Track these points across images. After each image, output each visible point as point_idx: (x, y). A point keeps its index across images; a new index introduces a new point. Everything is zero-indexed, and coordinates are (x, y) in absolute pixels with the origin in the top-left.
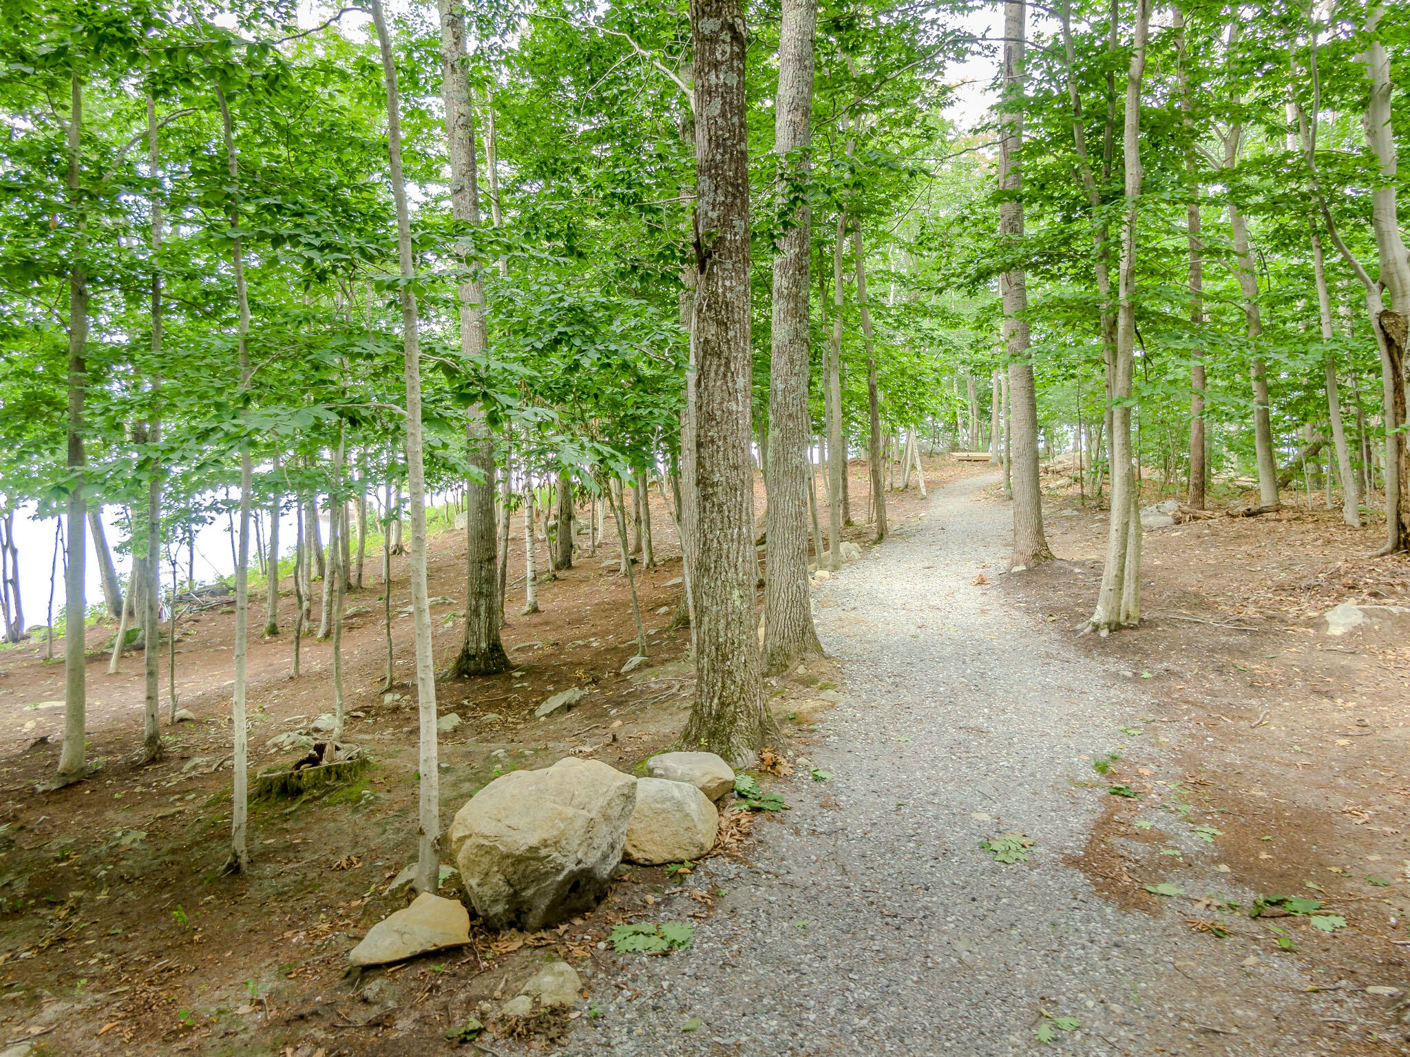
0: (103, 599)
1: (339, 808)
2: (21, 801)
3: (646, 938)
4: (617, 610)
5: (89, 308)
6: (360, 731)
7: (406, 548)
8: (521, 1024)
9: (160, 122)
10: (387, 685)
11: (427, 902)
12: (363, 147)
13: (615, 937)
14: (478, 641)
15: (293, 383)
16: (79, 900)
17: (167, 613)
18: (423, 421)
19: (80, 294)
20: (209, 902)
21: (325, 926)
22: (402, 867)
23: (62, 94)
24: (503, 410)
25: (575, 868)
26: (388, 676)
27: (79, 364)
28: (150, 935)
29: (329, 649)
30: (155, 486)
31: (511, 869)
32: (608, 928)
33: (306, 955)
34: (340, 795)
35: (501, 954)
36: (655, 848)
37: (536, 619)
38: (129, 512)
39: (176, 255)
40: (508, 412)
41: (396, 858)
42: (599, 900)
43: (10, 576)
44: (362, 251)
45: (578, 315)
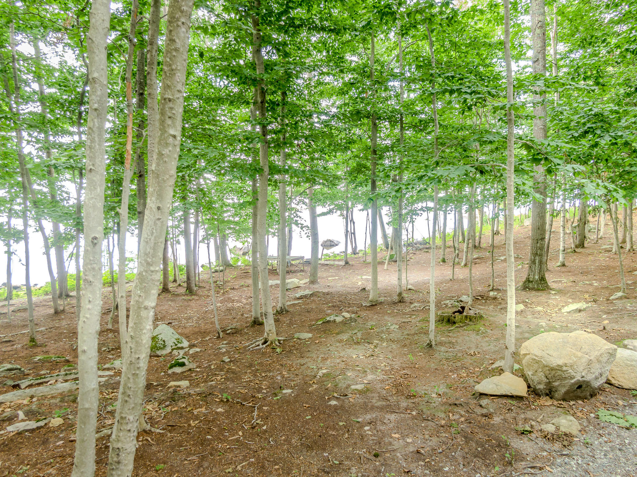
0: (382, 242)
1: (470, 332)
2: (358, 307)
3: (617, 419)
4: (609, 269)
5: (377, 130)
6: (479, 304)
7: (501, 232)
8: (550, 435)
9: (403, 49)
10: (491, 288)
11: (507, 376)
12: (490, 45)
13: (600, 413)
14: (534, 275)
15: (455, 158)
16: (377, 344)
17: (404, 249)
18: (515, 171)
19: (375, 124)
20: (421, 355)
21: (465, 375)
22: (497, 360)
23: (368, 43)
24: (555, 166)
25: (581, 379)
26: (491, 284)
27: (375, 152)
28: (401, 361)
29: (467, 271)
30: (401, 201)
31: (548, 372)
32: (596, 409)
33: (457, 383)
34: (470, 328)
35: (541, 405)
36: (625, 381)
37: (563, 269)
38: (391, 210)
39: (409, 105)
40: (557, 167)
41: (495, 356)
42: (592, 396)
43: (352, 231)
44: (489, 93)
45: (599, 117)
